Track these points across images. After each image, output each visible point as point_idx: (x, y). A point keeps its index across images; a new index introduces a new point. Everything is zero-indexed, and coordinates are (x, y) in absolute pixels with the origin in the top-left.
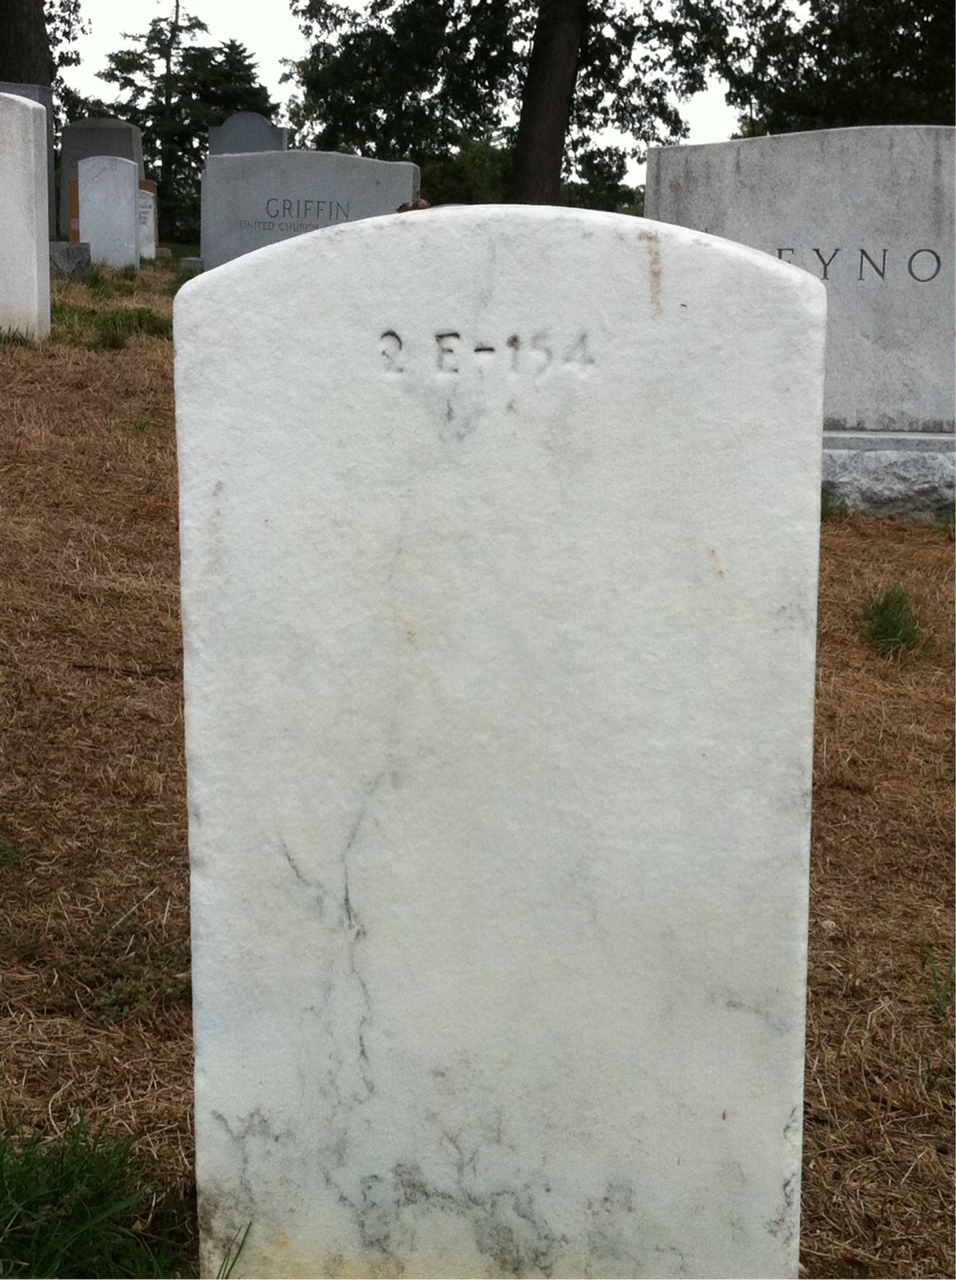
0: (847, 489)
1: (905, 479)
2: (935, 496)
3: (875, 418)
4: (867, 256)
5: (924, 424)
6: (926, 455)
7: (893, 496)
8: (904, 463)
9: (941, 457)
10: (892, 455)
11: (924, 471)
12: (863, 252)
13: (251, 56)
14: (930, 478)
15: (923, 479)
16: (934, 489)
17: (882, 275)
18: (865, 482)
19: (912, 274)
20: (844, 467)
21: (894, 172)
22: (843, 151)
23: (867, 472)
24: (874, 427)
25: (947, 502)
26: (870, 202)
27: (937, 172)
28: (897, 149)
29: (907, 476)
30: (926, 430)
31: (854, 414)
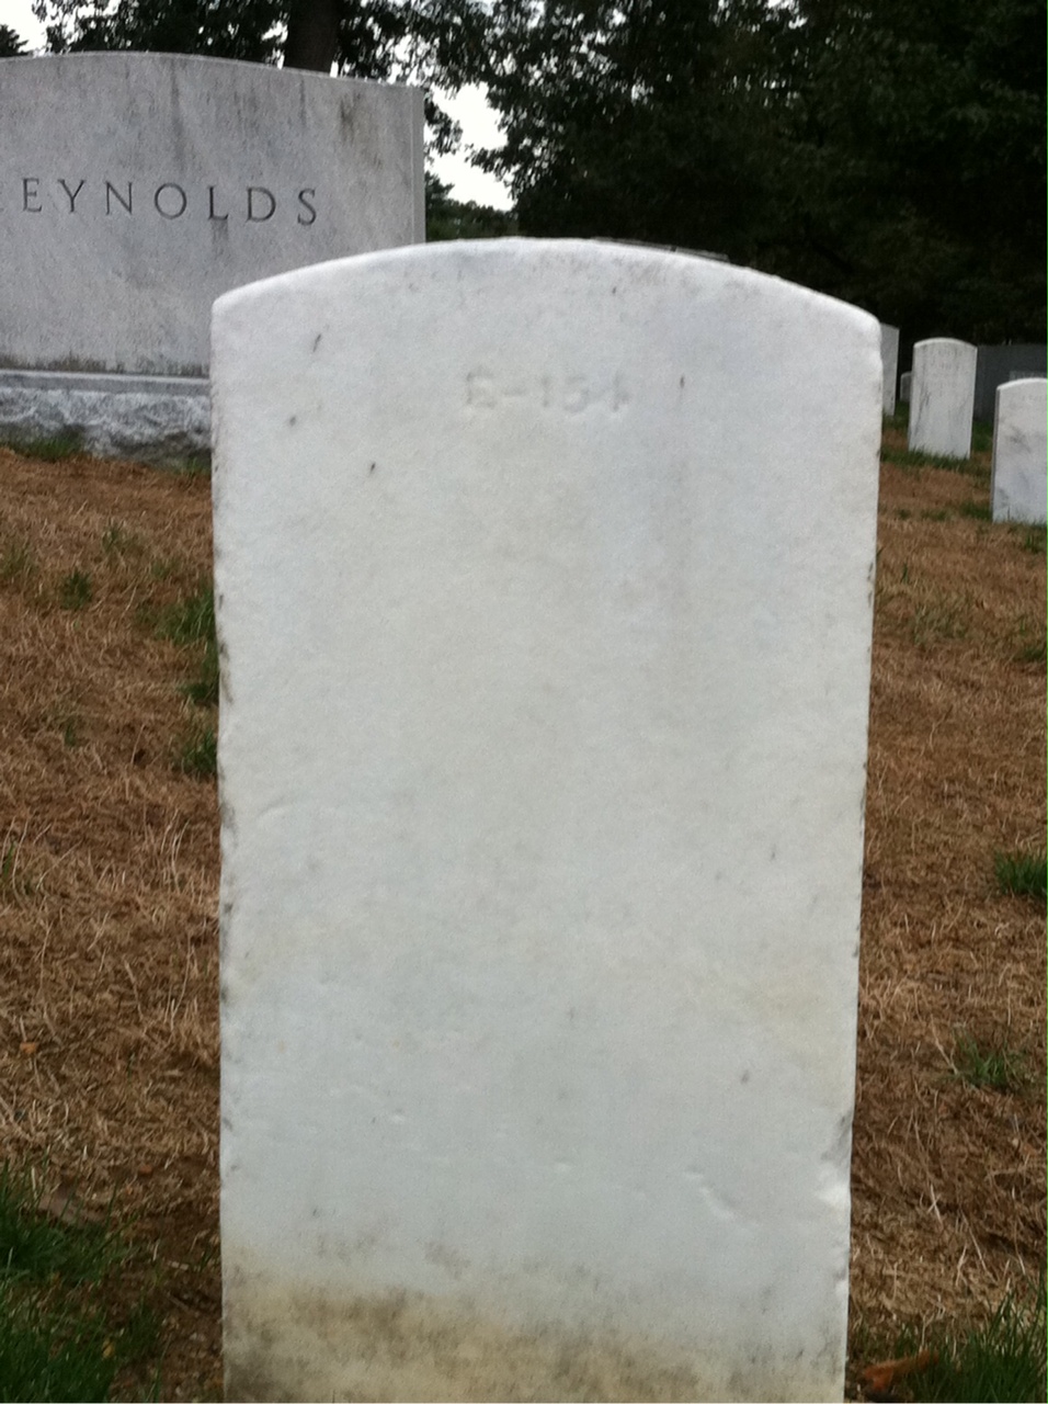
0: (95, 433)
1: (155, 424)
2: (186, 442)
3: (134, 361)
4: (113, 189)
5: (183, 368)
6: (176, 398)
7: (144, 441)
8: (155, 407)
9: (190, 401)
10: (141, 398)
11: (173, 415)
12: (109, 185)
13: (25, 43)
14: (179, 423)
15: (172, 424)
16: (183, 435)
17: (130, 209)
18: (115, 426)
19: (159, 210)
20: (94, 410)
21: (132, 102)
22: (79, 77)
23: (117, 416)
24: (134, 370)
25: (197, 448)
26: (112, 133)
27: (175, 102)
28: (133, 78)
29: (159, 420)
30: (185, 374)
31: (113, 357)
